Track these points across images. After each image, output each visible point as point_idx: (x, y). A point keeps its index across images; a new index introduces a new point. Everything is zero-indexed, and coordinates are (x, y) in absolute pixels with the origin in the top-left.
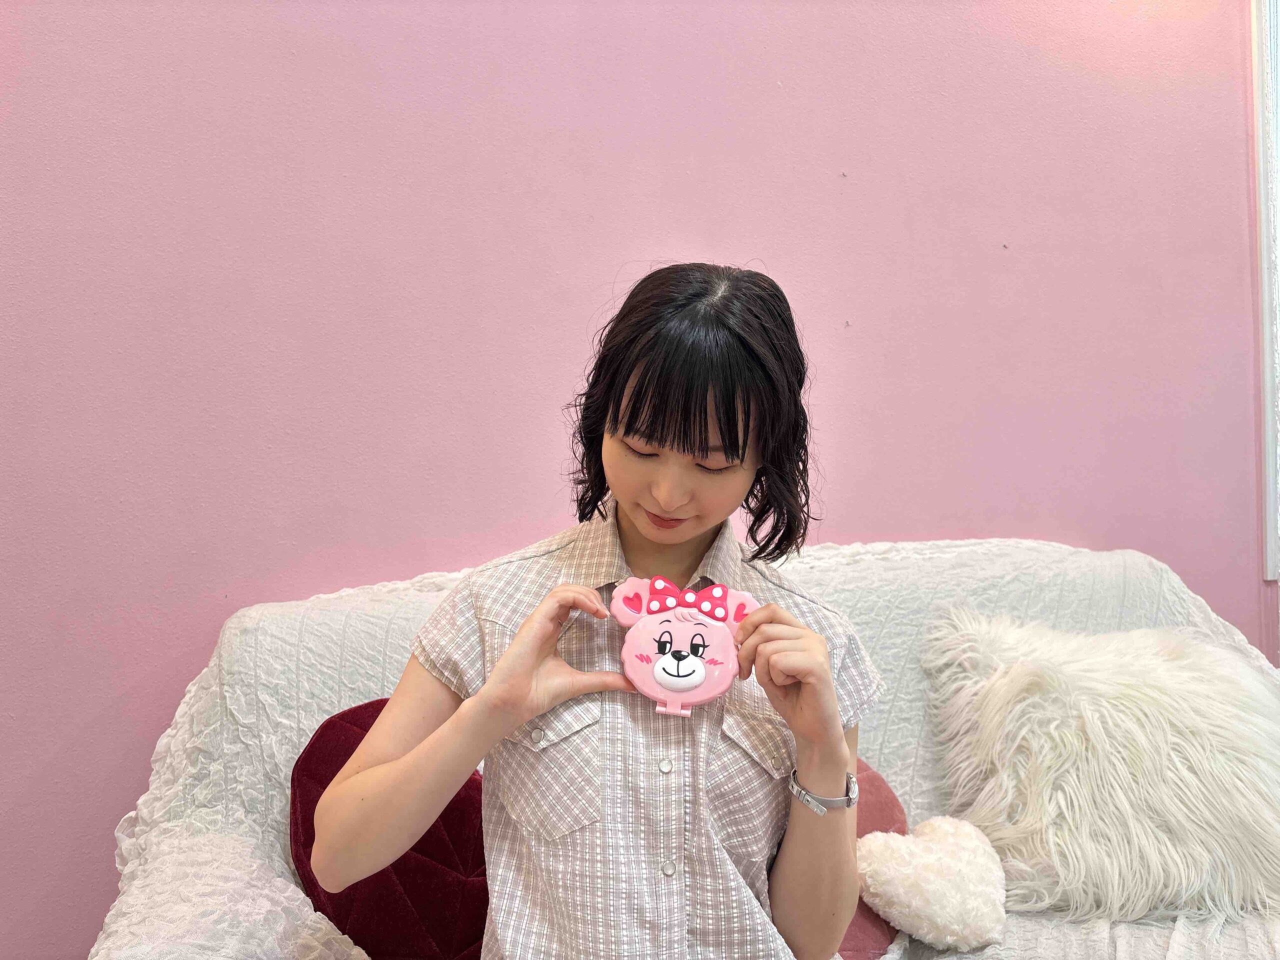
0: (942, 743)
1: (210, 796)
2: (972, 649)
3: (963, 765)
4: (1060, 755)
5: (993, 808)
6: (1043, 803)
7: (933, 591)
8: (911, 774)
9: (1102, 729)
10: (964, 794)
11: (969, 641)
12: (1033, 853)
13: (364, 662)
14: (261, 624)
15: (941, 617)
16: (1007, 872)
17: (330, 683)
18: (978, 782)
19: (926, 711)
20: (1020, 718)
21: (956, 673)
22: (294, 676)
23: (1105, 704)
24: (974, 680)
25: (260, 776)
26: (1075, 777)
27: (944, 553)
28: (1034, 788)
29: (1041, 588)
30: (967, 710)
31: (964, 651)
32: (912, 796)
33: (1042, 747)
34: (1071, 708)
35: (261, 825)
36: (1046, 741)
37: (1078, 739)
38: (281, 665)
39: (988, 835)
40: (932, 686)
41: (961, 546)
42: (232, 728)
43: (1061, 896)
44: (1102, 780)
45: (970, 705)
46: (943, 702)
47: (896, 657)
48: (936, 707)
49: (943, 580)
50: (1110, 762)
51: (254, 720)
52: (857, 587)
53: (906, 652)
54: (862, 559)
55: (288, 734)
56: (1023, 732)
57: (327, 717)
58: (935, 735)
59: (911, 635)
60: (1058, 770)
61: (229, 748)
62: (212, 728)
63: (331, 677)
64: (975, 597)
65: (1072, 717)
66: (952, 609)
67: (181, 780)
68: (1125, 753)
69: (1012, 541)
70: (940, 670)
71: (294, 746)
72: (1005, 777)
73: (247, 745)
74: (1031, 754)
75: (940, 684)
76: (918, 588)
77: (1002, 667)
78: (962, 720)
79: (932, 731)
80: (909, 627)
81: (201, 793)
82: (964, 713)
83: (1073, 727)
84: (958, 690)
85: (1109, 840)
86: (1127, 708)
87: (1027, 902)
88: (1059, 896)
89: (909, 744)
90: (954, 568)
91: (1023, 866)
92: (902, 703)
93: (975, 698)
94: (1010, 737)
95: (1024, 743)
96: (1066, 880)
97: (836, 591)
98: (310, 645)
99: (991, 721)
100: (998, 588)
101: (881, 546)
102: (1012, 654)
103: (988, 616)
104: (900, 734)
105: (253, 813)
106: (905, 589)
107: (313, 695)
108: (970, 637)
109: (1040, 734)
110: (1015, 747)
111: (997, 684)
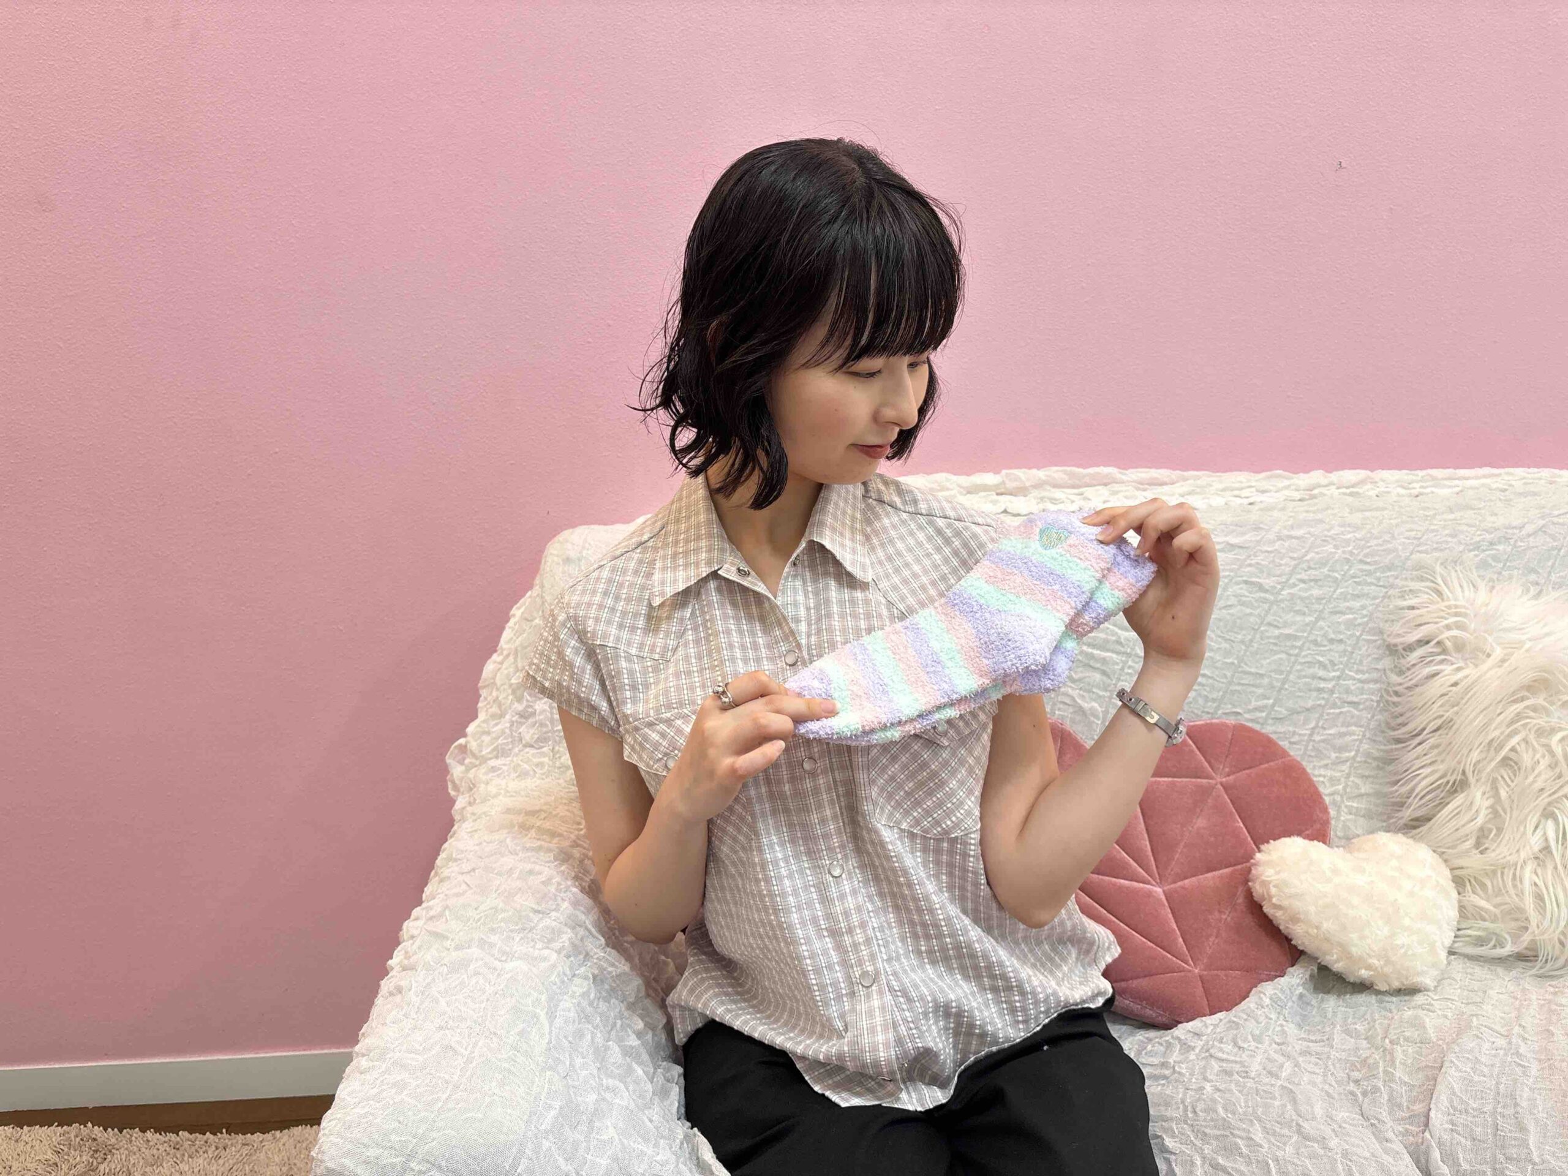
0: (1398, 741)
1: (536, 736)
2: (1460, 626)
3: (1424, 772)
4: (1560, 776)
5: (1457, 830)
6: (1524, 833)
7: (1415, 542)
8: (1347, 771)
10: (1419, 807)
11: (1456, 615)
12: (1499, 890)
15: (1422, 579)
16: (1462, 908)
18: (1442, 795)
19: (1382, 696)
20: (1512, 722)
21: (1432, 654)
24: (1455, 666)
28: (1515, 813)
30: (1439, 703)
31: (1448, 627)
32: (1346, 797)
33: (1537, 763)
36: (1544, 756)
39: (1445, 862)
40: (1395, 667)
41: (1467, 479)
43: (1528, 944)
45: (1446, 698)
46: (1410, 688)
47: (1350, 624)
48: (1396, 693)
49: (1432, 527)
52: (1309, 533)
53: (1365, 619)
54: (1322, 494)
56: (1514, 741)
58: (1393, 729)
59: (1375, 598)
60: (1554, 793)
64: (1476, 552)
66: (1439, 569)
70: (1410, 648)
72: (1479, 795)
74: (1519, 769)
75: (1408, 665)
76: (1393, 537)
78: (1431, 714)
79: (1388, 724)
80: (1373, 587)
81: (528, 733)
82: (1436, 706)
84: (1433, 675)
87: (1482, 945)
88: (1525, 944)
89: (1353, 734)
90: (1451, 510)
91: (1483, 903)
92: (1351, 682)
93: (1454, 689)
94: (1494, 745)
95: (1512, 755)
96: (1538, 927)
97: (1280, 538)
99: (1472, 721)
100: (1512, 541)
101: (1350, 476)
102: (1514, 636)
103: (1491, 581)
104: (1341, 720)
106: (1376, 538)
108: (1458, 610)
109: (1537, 746)
110: (1499, 758)
111: (1488, 675)
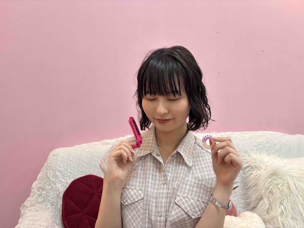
0: (247, 189)
1: (42, 201)
2: (255, 162)
3: (253, 196)
4: (282, 194)
5: (263, 209)
6: (277, 209)
7: (243, 146)
8: (238, 198)
9: (294, 187)
10: (253, 204)
11: (254, 160)
12: (274, 223)
13: (85, 164)
14: (58, 153)
15: (246, 153)
17: (76, 170)
18: (258, 201)
19: (242, 180)
20: (270, 183)
21: (250, 169)
22: (66, 168)
23: (296, 179)
24: (256, 171)
25: (55, 195)
26: (287, 201)
27: (247, 135)
28: (274, 204)
29: (275, 145)
30: (254, 180)
31: (253, 163)
32: (238, 204)
33: (277, 192)
34: (285, 180)
35: (55, 209)
36: (278, 190)
37: (287, 189)
38: (63, 164)
39: (261, 217)
40: (243, 173)
42: (49, 182)
44: (295, 202)
45: (255, 178)
46: (247, 177)
48: (245, 179)
49: (246, 143)
50: (297, 196)
51: (55, 180)
55: (63, 184)
56: (271, 187)
57: (74, 179)
58: (245, 187)
60: (281, 198)
61: (47, 187)
62: (44, 182)
63: (76, 168)
64: (256, 147)
65: (286, 183)
66: (249, 151)
67: (35, 196)
68: (301, 194)
69: (266, 132)
70: (246, 168)
71: (65, 187)
72: (266, 200)
73: (52, 187)
74: (273, 193)
75: (246, 172)
76: (239, 145)
77: (264, 168)
78: (252, 182)
81: (40, 200)
83: (286, 186)
84: (251, 174)
85: (297, 220)
86: (302, 181)
90: (249, 139)
93: (256, 176)
94: (267, 188)
95: (271, 190)
98: (71, 159)
99: (261, 183)
100: (262, 145)
102: (267, 164)
103: (260, 153)
105: (53, 206)
107: (71, 173)
108: (255, 159)
109: (276, 188)
110: (268, 192)
111: (263, 173)
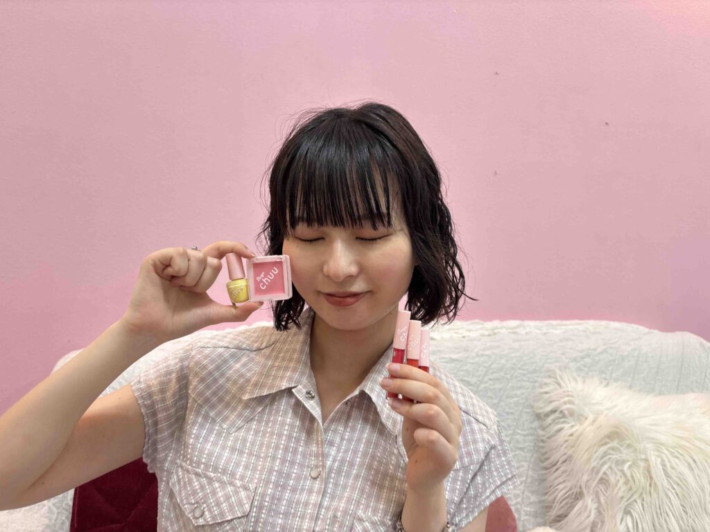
0: (546, 469)
2: (571, 402)
3: (561, 487)
4: (631, 489)
5: (581, 523)
6: (616, 524)
7: (545, 357)
8: (522, 489)
9: (662, 470)
10: (560, 509)
11: (569, 396)
15: (550, 377)
18: (571, 501)
19: (535, 443)
20: (602, 458)
21: (559, 418)
23: (666, 452)
24: (571, 424)
26: (640, 505)
27: (557, 329)
28: (610, 512)
29: (623, 358)
30: (565, 446)
31: (565, 403)
32: (523, 505)
33: (618, 481)
34: (640, 453)
36: (621, 477)
37: (644, 477)
40: (541, 426)
41: (568, 325)
44: (660, 509)
45: (568, 442)
46: (549, 438)
47: (517, 404)
48: (543, 441)
49: (553, 350)
50: (667, 495)
52: (493, 353)
53: (524, 401)
54: (499, 333)
56: (605, 468)
58: (542, 462)
59: (528, 389)
60: (629, 499)
64: (575, 363)
65: (641, 459)
68: (678, 490)
69: (603, 323)
70: (547, 415)
72: (590, 501)
74: (609, 485)
75: (547, 425)
76: (535, 355)
77: (591, 417)
78: (561, 453)
79: (540, 459)
80: (526, 383)
82: (563, 448)
83: (642, 468)
84: (560, 430)
86: (682, 455)
89: (523, 466)
92: (518, 437)
93: (571, 438)
94: (595, 471)
95: (604, 477)
97: (478, 356)
99: (582, 457)
100: (592, 357)
101: (513, 323)
102: (598, 407)
103: (583, 377)
106: (526, 356)
108: (570, 393)
109: (616, 471)
110: (597, 479)
111: (588, 429)
